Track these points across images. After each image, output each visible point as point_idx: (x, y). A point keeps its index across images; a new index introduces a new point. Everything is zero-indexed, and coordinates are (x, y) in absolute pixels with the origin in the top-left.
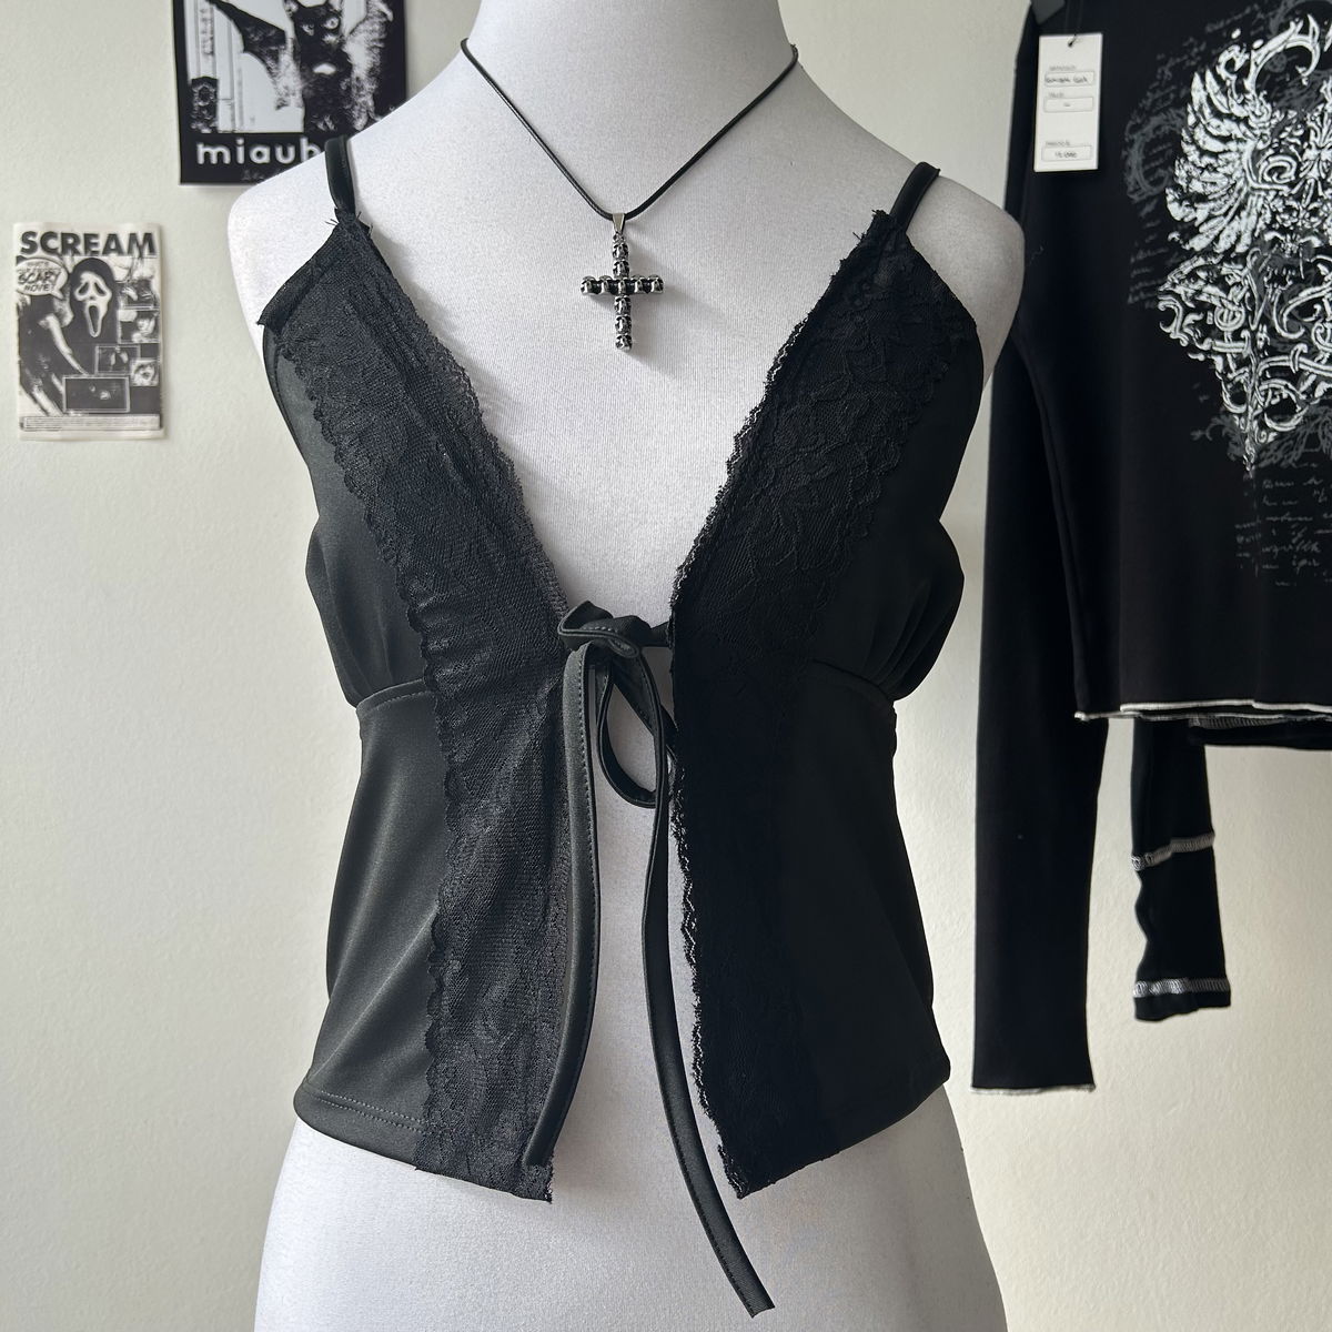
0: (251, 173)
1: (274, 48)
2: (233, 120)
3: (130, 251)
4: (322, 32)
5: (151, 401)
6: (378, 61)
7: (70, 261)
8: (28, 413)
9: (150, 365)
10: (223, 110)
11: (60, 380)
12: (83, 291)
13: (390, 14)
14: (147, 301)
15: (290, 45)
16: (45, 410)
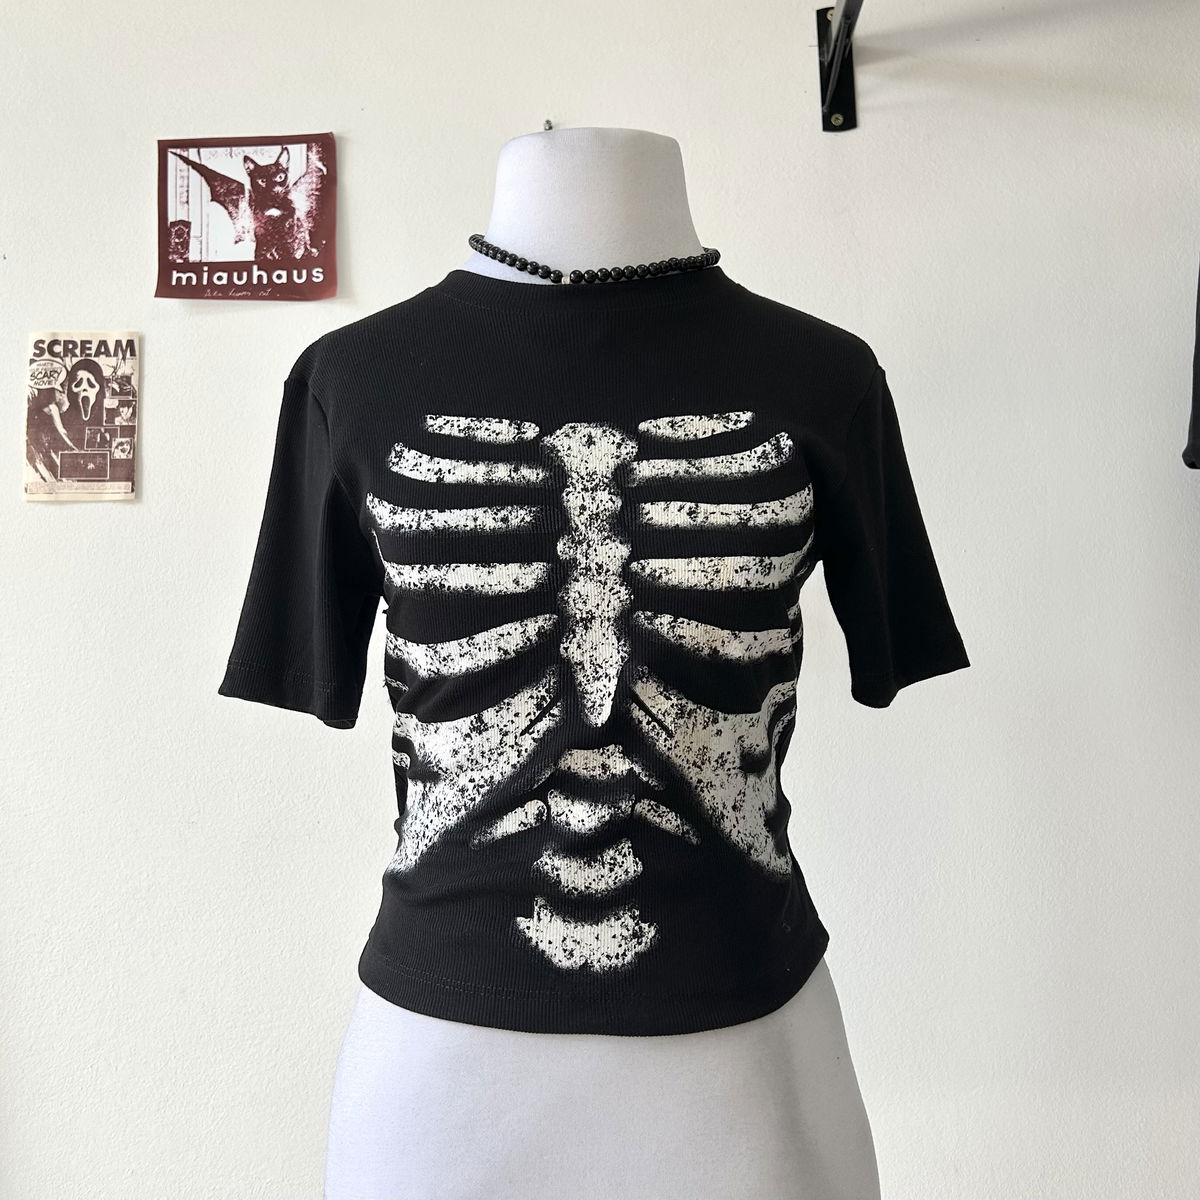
0: (212, 292)
1: (235, 197)
2: (201, 252)
3: (116, 354)
4: (272, 184)
5: (128, 472)
6: (314, 205)
7: (70, 362)
8: (31, 480)
9: (127, 442)
10: (193, 245)
11: (58, 456)
12: (76, 386)
13: (325, 170)
14: (128, 393)
15: (247, 195)
16: (42, 477)
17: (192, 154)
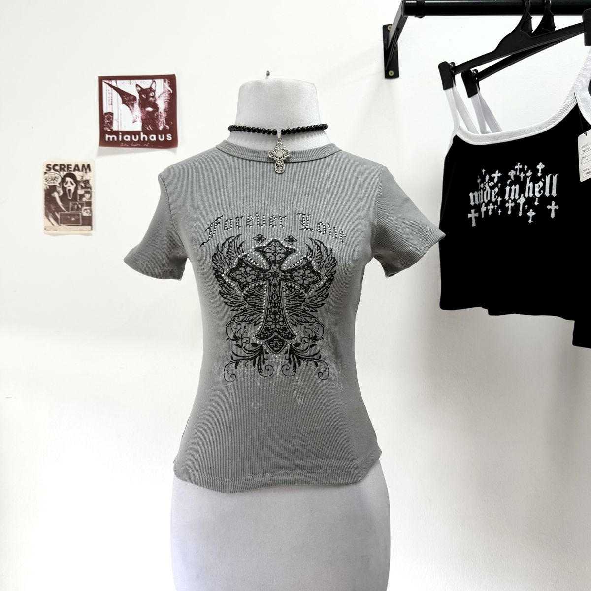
0: (123, 144)
1: (132, 102)
2: (118, 127)
3: (82, 171)
5: (88, 221)
6: (167, 107)
7: (62, 174)
8: (47, 225)
9: (89, 209)
10: (115, 123)
11: (58, 214)
12: (66, 184)
13: (171, 91)
14: (88, 187)
15: (138, 101)
16: (53, 224)
17: (113, 83)
